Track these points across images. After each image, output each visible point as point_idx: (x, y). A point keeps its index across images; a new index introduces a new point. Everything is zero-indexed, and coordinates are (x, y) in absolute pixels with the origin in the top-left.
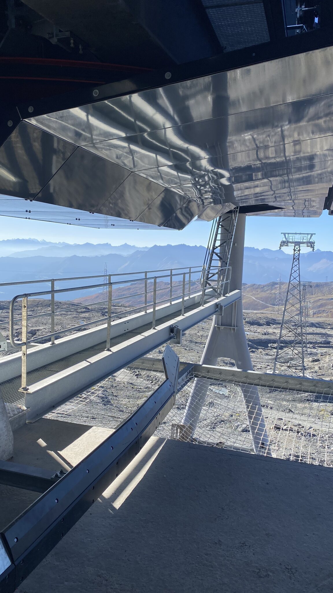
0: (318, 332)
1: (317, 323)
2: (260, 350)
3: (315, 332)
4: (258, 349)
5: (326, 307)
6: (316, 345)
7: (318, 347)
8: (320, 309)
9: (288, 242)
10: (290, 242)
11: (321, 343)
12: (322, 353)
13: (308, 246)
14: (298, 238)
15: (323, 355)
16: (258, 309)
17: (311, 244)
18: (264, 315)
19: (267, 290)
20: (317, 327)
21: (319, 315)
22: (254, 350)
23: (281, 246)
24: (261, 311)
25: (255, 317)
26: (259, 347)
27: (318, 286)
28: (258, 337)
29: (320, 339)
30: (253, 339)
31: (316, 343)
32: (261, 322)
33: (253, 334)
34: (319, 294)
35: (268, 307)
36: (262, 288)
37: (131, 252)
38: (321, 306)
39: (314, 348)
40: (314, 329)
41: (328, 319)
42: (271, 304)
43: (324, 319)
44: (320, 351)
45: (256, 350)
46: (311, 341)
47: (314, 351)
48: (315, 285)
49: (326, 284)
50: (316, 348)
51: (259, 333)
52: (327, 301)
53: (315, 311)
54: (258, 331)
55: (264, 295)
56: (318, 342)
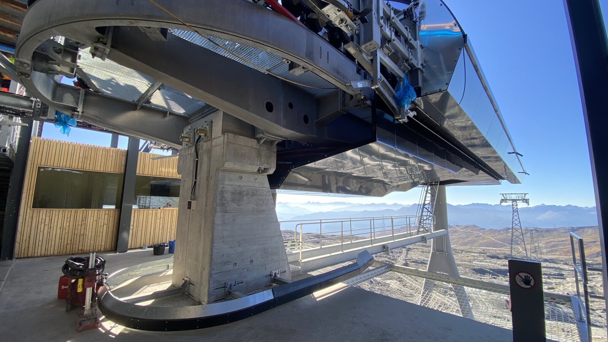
0: (551, 266)
1: (550, 259)
2: (500, 277)
3: (549, 266)
4: (498, 276)
5: (559, 247)
6: (551, 277)
7: (553, 278)
8: (553, 249)
9: (506, 200)
10: (509, 200)
11: (555, 275)
12: (556, 283)
13: (523, 202)
14: (514, 197)
15: (557, 285)
16: (498, 247)
17: (526, 201)
18: (503, 252)
19: (503, 234)
20: (550, 262)
21: (553, 253)
22: (495, 277)
23: (501, 202)
24: (501, 249)
25: (494, 253)
26: (499, 275)
27: (547, 231)
28: (498, 268)
29: (553, 272)
30: (493, 268)
31: (550, 275)
32: (500, 256)
33: (494, 265)
34: (550, 237)
35: (506, 246)
36: (498, 232)
37: (400, 208)
38: (554, 246)
39: (549, 278)
40: (548, 263)
41: (560, 257)
42: (508, 244)
43: (557, 256)
44: (554, 281)
45: (497, 277)
46: (546, 273)
47: (549, 280)
48: (545, 230)
49: (555, 230)
50: (551, 279)
51: (499, 264)
52: (559, 243)
53: (548, 250)
54: (498, 263)
55: (500, 236)
56: (552, 274)
